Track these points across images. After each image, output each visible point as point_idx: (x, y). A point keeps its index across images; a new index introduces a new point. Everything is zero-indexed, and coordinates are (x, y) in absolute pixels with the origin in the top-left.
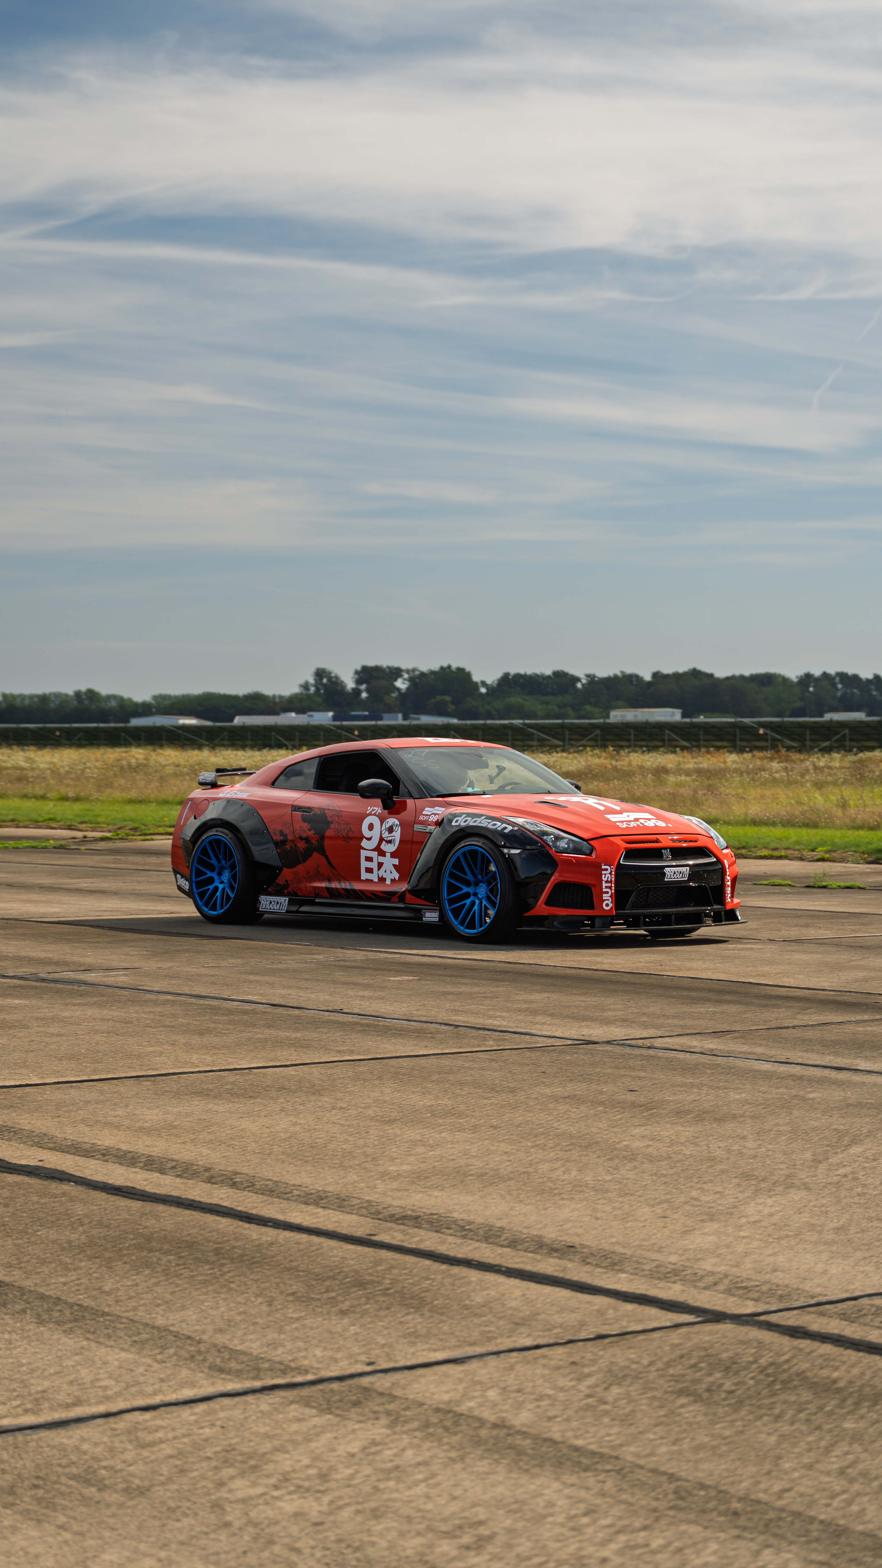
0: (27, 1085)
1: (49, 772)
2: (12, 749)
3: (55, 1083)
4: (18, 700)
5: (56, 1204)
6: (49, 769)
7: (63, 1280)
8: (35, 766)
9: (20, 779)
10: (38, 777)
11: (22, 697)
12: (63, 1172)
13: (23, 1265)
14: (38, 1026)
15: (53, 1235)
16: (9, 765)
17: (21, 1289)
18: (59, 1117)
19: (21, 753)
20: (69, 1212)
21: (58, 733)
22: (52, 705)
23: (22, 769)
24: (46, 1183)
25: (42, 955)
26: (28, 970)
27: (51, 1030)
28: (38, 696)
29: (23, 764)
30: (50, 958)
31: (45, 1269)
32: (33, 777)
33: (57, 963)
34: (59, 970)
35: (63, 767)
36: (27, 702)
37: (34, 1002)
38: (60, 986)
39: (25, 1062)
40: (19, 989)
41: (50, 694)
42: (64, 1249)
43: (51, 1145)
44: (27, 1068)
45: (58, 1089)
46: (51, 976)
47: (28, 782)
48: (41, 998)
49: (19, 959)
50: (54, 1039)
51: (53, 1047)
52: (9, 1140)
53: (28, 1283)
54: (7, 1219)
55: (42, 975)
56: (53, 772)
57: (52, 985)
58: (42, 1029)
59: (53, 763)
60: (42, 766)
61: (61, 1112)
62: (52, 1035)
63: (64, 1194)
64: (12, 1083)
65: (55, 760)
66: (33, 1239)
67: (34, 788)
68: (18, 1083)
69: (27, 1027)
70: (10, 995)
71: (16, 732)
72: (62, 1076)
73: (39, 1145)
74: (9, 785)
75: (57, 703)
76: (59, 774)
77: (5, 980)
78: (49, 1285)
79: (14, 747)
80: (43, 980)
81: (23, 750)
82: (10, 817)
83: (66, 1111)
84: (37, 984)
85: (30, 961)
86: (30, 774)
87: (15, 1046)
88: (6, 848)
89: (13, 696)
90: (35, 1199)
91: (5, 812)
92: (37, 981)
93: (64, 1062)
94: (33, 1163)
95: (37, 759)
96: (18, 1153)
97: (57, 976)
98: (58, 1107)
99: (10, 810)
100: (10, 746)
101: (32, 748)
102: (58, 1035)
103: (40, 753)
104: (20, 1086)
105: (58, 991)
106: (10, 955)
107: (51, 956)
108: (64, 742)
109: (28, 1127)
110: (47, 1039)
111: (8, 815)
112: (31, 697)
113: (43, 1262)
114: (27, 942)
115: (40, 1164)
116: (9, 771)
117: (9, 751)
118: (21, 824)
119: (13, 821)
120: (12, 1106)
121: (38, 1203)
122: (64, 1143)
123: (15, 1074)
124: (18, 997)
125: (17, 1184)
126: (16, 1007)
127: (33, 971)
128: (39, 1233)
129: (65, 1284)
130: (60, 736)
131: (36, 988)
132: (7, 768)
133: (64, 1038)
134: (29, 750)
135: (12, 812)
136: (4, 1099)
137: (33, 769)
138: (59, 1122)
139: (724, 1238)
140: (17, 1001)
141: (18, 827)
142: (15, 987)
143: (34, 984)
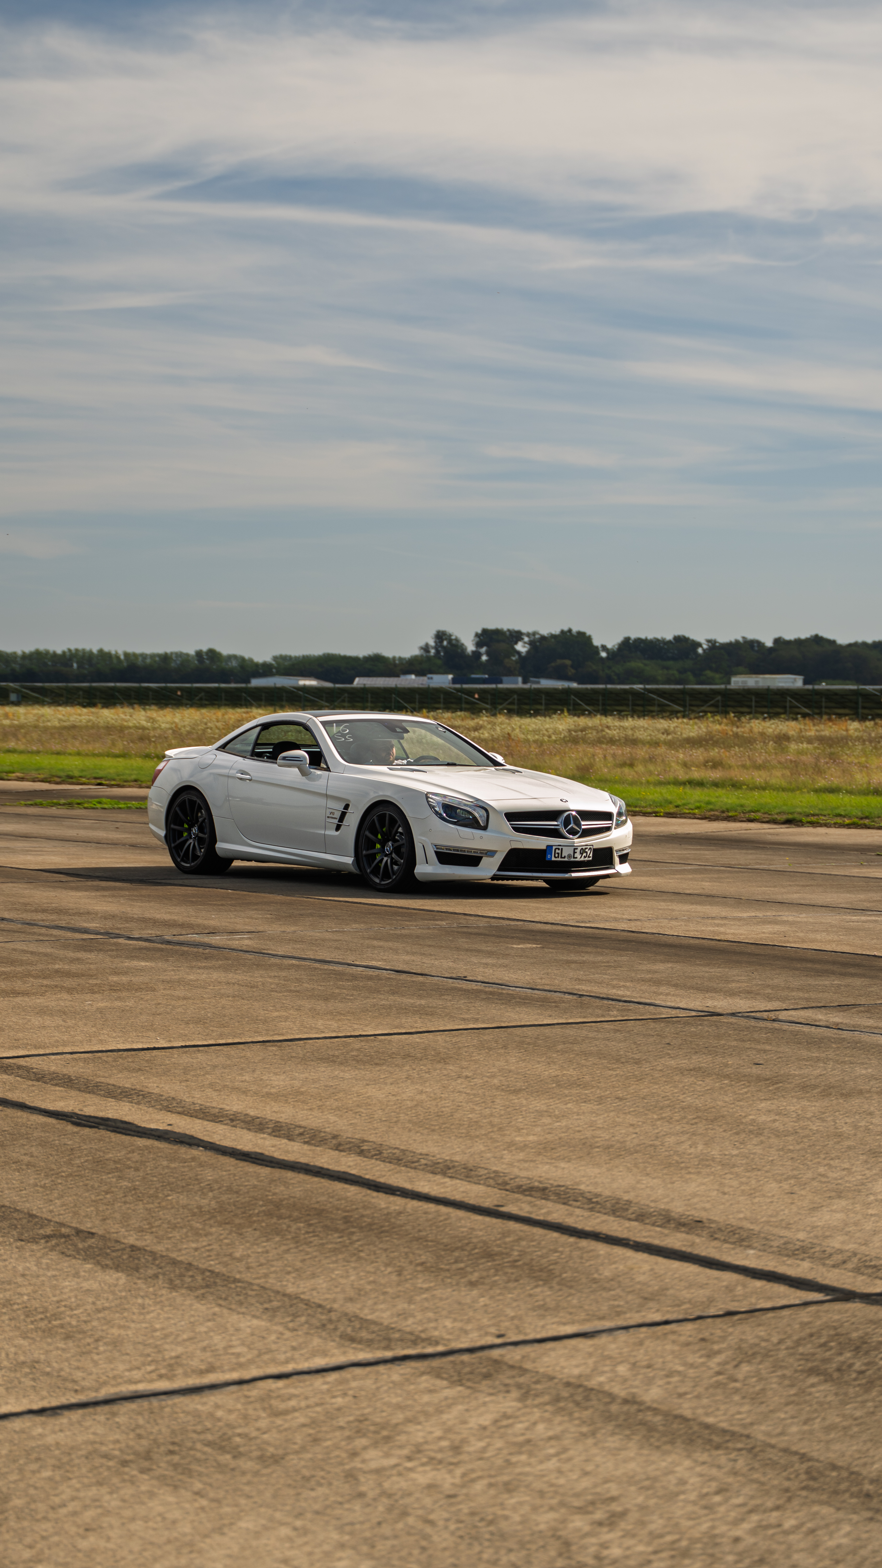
0: (155, 1049)
1: (170, 731)
2: (133, 708)
3: (182, 1047)
4: (140, 659)
5: (186, 1169)
6: (171, 729)
7: (194, 1245)
8: (156, 725)
9: (141, 739)
10: (160, 737)
11: (144, 656)
12: (192, 1137)
13: (154, 1230)
14: (164, 989)
15: (183, 1200)
16: (131, 724)
17: (153, 1254)
18: (187, 1081)
19: (143, 713)
20: (199, 1177)
21: (179, 693)
22: (173, 665)
23: (144, 728)
24: (175, 1147)
25: (167, 917)
26: (153, 932)
27: (177, 993)
28: (159, 655)
29: (144, 723)
30: (175, 921)
31: (176, 1234)
32: (155, 736)
33: (182, 926)
34: (184, 932)
35: (184, 726)
36: (148, 661)
37: (160, 964)
38: (186, 949)
39: (152, 1025)
40: (145, 951)
41: (172, 653)
42: (194, 1215)
43: (180, 1110)
44: (155, 1031)
45: (186, 1052)
46: (176, 939)
47: (150, 741)
48: (167, 960)
49: (144, 920)
50: (181, 1003)
51: (180, 1010)
52: (138, 1103)
53: (159, 1248)
54: (137, 1183)
55: (167, 937)
56: (174, 732)
57: (178, 947)
58: (168, 992)
59: (175, 722)
60: (163, 726)
61: (189, 1077)
62: (179, 998)
63: (193, 1159)
64: (140, 1046)
65: (177, 720)
66: (164, 1204)
67: (156, 748)
68: (145, 1046)
69: (154, 990)
70: (136, 957)
71: (138, 691)
72: (189, 1040)
73: (168, 1109)
74: (131, 745)
75: (178, 662)
76: (181, 735)
77: (131, 942)
78: (180, 1250)
79: (136, 706)
80: (169, 942)
81: (144, 709)
82: (133, 777)
83: (194, 1076)
84: (163, 946)
85: (155, 922)
86: (152, 733)
87: (142, 1009)
88: (129, 808)
89: (134, 655)
90: (165, 1163)
91: (127, 772)
92: (162, 943)
93: (191, 1026)
94: (162, 1127)
95: (159, 718)
96: (148, 1117)
97: (182, 938)
98: (186, 1071)
99: (133, 770)
100: (131, 705)
101: (153, 707)
102: (184, 998)
103: (161, 712)
104: (148, 1049)
105: (183, 954)
106: (136, 916)
107: (176, 918)
108: (185, 701)
109: (157, 1091)
110: (173, 1002)
111: (131, 775)
112: (153, 656)
113: (174, 1227)
114: (152, 904)
115: (169, 1128)
116: (131, 731)
117: (132, 711)
118: (144, 784)
119: (136, 781)
120: (140, 1070)
121: (168, 1167)
122: (192, 1107)
123: (143, 1036)
124: (143, 959)
125: (147, 1147)
126: (142, 970)
127: (159, 933)
128: (170, 1198)
129: (196, 1249)
130: (181, 696)
131: (162, 950)
132: (129, 727)
133: (191, 1001)
134: (150, 710)
135: (135, 772)
136: (133, 1062)
137: (154, 729)
138: (187, 1086)
139: (852, 1215)
140: (143, 964)
141: (141, 787)
142: (141, 949)
143: (160, 946)
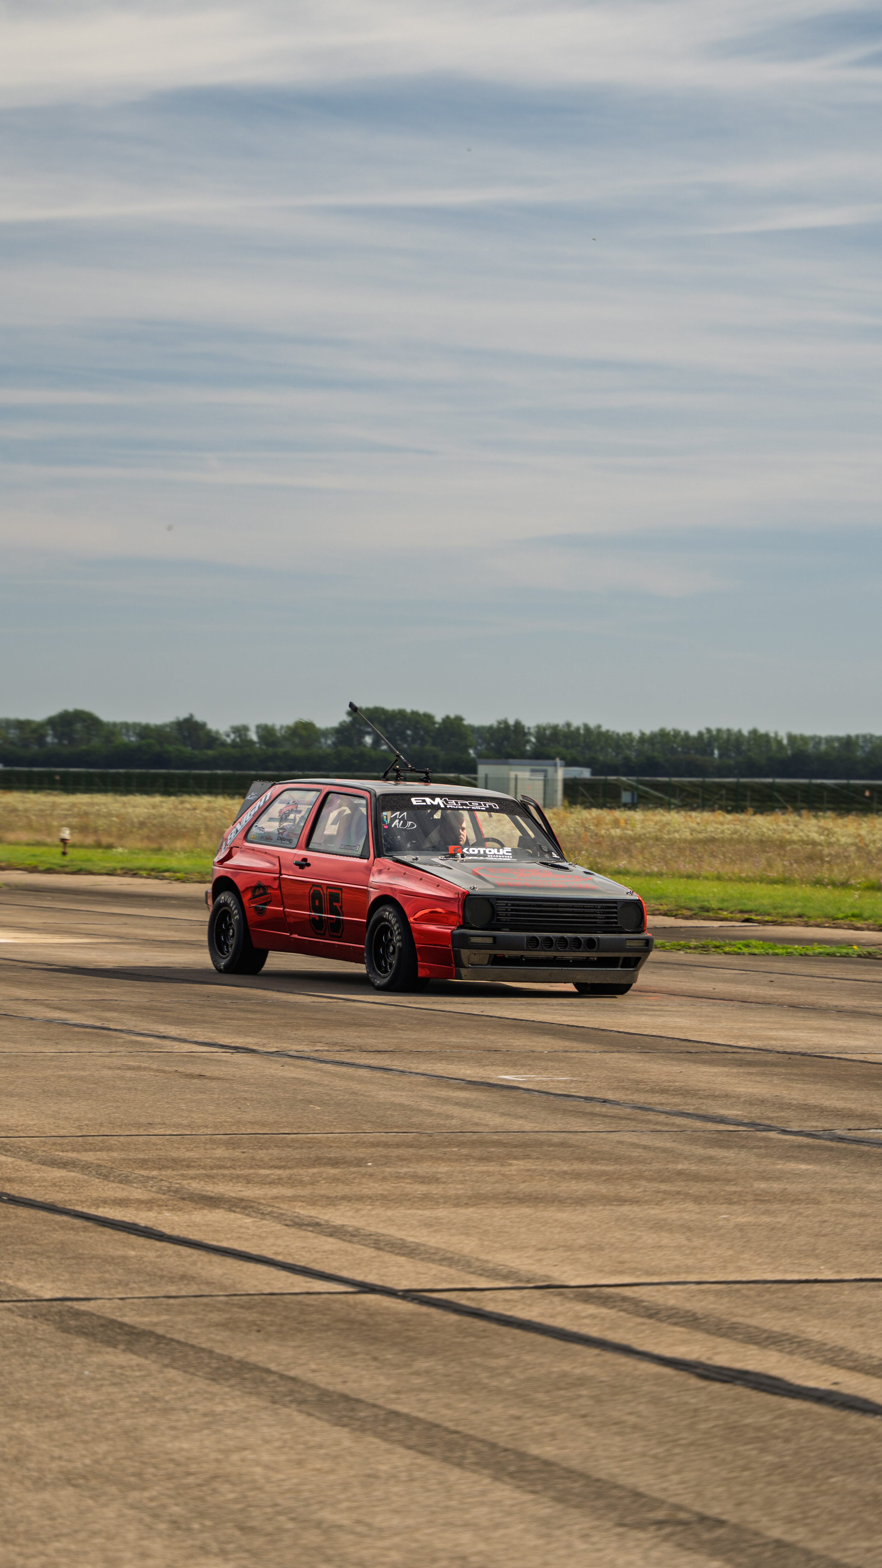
0: (816, 1281)
1: (853, 848)
2: (800, 815)
3: (856, 1280)
4: (811, 745)
5: (857, 1443)
6: (852, 844)
7: (866, 1544)
8: (833, 840)
9: (810, 858)
10: (837, 855)
11: (817, 741)
12: (866, 1401)
13: (808, 1521)
14: (833, 1202)
15: (852, 1483)
16: (795, 837)
17: (807, 1552)
18: (861, 1326)
19: (814, 821)
20: (876, 1455)
21: (867, 794)
22: (859, 753)
23: (814, 843)
24: (843, 1414)
25: (840, 1104)
26: (819, 1124)
27: (851, 1208)
28: (838, 739)
29: (815, 836)
30: (851, 1110)
31: (841, 1529)
32: (830, 855)
33: (862, 1117)
34: (863, 1126)
35: (874, 841)
36: (823, 747)
37: (828, 1168)
38: (866, 1148)
39: (814, 1250)
40: (805, 1150)
41: (857, 737)
42: (867, 1504)
43: (850, 1364)
44: (817, 1257)
45: (861, 1288)
46: (852, 1134)
47: (823, 861)
48: (838, 1164)
49: (807, 1108)
50: (856, 1221)
51: (854, 1231)
52: (791, 1353)
53: (817, 1546)
54: (787, 1459)
55: (839, 1132)
56: (859, 849)
57: (854, 1146)
58: (839, 1206)
59: (859, 835)
60: (843, 840)
61: (864, 1321)
62: (853, 1215)
63: (868, 1430)
64: (796, 1277)
65: (863, 832)
66: (824, 1488)
67: (831, 870)
68: (804, 1277)
69: (818, 1203)
70: (793, 1157)
72: (866, 1271)
73: (833, 1362)
74: (795, 866)
75: (867, 749)
76: (869, 853)
77: (787, 1137)
78: (845, 1550)
79: (804, 812)
80: (841, 1139)
81: (816, 817)
82: (797, 911)
83: (872, 1320)
85: (822, 1111)
86: (826, 851)
87: (800, 1228)
88: (790, 954)
89: (803, 738)
90: (827, 1434)
91: (788, 903)
92: (832, 1140)
93: (870, 1253)
94: (824, 1386)
95: (836, 829)
96: (803, 1372)
97: (860, 1134)
98: (861, 1312)
99: (796, 901)
100: (797, 810)
101: (829, 814)
102: (862, 1215)
103: (840, 821)
104: (807, 1281)
105: (862, 1155)
106: (795, 1102)
107: (853, 1106)
108: (875, 805)
109: (817, 1337)
110: (845, 1220)
111: (793, 908)
112: (829, 740)
113: (838, 1519)
114: (818, 1086)
115: (834, 1388)
116: (795, 846)
117: (797, 818)
118: (812, 922)
119: (800, 916)
120: (794, 1309)
121: (830, 1439)
122: (868, 1361)
123: (800, 1265)
124: (804, 1161)
125: (801, 1412)
126: (801, 1175)
127: (827, 1126)
128: (833, 1480)
129: (869, 1550)
130: (871, 798)
131: (831, 1149)
132: (794, 842)
133: (871, 1220)
134: (824, 817)
135: (799, 904)
136: (784, 1298)
137: (830, 844)
138: (862, 1333)
140: (803, 1167)
141: (807, 925)
142: (800, 1146)
143: (828, 1143)
